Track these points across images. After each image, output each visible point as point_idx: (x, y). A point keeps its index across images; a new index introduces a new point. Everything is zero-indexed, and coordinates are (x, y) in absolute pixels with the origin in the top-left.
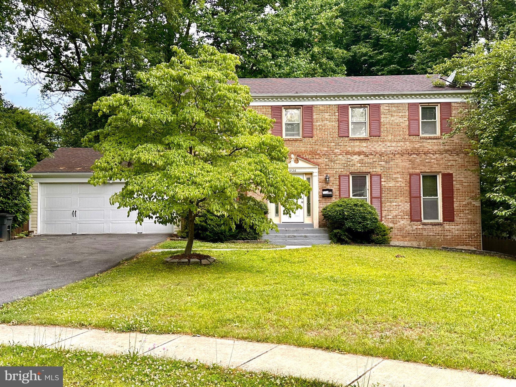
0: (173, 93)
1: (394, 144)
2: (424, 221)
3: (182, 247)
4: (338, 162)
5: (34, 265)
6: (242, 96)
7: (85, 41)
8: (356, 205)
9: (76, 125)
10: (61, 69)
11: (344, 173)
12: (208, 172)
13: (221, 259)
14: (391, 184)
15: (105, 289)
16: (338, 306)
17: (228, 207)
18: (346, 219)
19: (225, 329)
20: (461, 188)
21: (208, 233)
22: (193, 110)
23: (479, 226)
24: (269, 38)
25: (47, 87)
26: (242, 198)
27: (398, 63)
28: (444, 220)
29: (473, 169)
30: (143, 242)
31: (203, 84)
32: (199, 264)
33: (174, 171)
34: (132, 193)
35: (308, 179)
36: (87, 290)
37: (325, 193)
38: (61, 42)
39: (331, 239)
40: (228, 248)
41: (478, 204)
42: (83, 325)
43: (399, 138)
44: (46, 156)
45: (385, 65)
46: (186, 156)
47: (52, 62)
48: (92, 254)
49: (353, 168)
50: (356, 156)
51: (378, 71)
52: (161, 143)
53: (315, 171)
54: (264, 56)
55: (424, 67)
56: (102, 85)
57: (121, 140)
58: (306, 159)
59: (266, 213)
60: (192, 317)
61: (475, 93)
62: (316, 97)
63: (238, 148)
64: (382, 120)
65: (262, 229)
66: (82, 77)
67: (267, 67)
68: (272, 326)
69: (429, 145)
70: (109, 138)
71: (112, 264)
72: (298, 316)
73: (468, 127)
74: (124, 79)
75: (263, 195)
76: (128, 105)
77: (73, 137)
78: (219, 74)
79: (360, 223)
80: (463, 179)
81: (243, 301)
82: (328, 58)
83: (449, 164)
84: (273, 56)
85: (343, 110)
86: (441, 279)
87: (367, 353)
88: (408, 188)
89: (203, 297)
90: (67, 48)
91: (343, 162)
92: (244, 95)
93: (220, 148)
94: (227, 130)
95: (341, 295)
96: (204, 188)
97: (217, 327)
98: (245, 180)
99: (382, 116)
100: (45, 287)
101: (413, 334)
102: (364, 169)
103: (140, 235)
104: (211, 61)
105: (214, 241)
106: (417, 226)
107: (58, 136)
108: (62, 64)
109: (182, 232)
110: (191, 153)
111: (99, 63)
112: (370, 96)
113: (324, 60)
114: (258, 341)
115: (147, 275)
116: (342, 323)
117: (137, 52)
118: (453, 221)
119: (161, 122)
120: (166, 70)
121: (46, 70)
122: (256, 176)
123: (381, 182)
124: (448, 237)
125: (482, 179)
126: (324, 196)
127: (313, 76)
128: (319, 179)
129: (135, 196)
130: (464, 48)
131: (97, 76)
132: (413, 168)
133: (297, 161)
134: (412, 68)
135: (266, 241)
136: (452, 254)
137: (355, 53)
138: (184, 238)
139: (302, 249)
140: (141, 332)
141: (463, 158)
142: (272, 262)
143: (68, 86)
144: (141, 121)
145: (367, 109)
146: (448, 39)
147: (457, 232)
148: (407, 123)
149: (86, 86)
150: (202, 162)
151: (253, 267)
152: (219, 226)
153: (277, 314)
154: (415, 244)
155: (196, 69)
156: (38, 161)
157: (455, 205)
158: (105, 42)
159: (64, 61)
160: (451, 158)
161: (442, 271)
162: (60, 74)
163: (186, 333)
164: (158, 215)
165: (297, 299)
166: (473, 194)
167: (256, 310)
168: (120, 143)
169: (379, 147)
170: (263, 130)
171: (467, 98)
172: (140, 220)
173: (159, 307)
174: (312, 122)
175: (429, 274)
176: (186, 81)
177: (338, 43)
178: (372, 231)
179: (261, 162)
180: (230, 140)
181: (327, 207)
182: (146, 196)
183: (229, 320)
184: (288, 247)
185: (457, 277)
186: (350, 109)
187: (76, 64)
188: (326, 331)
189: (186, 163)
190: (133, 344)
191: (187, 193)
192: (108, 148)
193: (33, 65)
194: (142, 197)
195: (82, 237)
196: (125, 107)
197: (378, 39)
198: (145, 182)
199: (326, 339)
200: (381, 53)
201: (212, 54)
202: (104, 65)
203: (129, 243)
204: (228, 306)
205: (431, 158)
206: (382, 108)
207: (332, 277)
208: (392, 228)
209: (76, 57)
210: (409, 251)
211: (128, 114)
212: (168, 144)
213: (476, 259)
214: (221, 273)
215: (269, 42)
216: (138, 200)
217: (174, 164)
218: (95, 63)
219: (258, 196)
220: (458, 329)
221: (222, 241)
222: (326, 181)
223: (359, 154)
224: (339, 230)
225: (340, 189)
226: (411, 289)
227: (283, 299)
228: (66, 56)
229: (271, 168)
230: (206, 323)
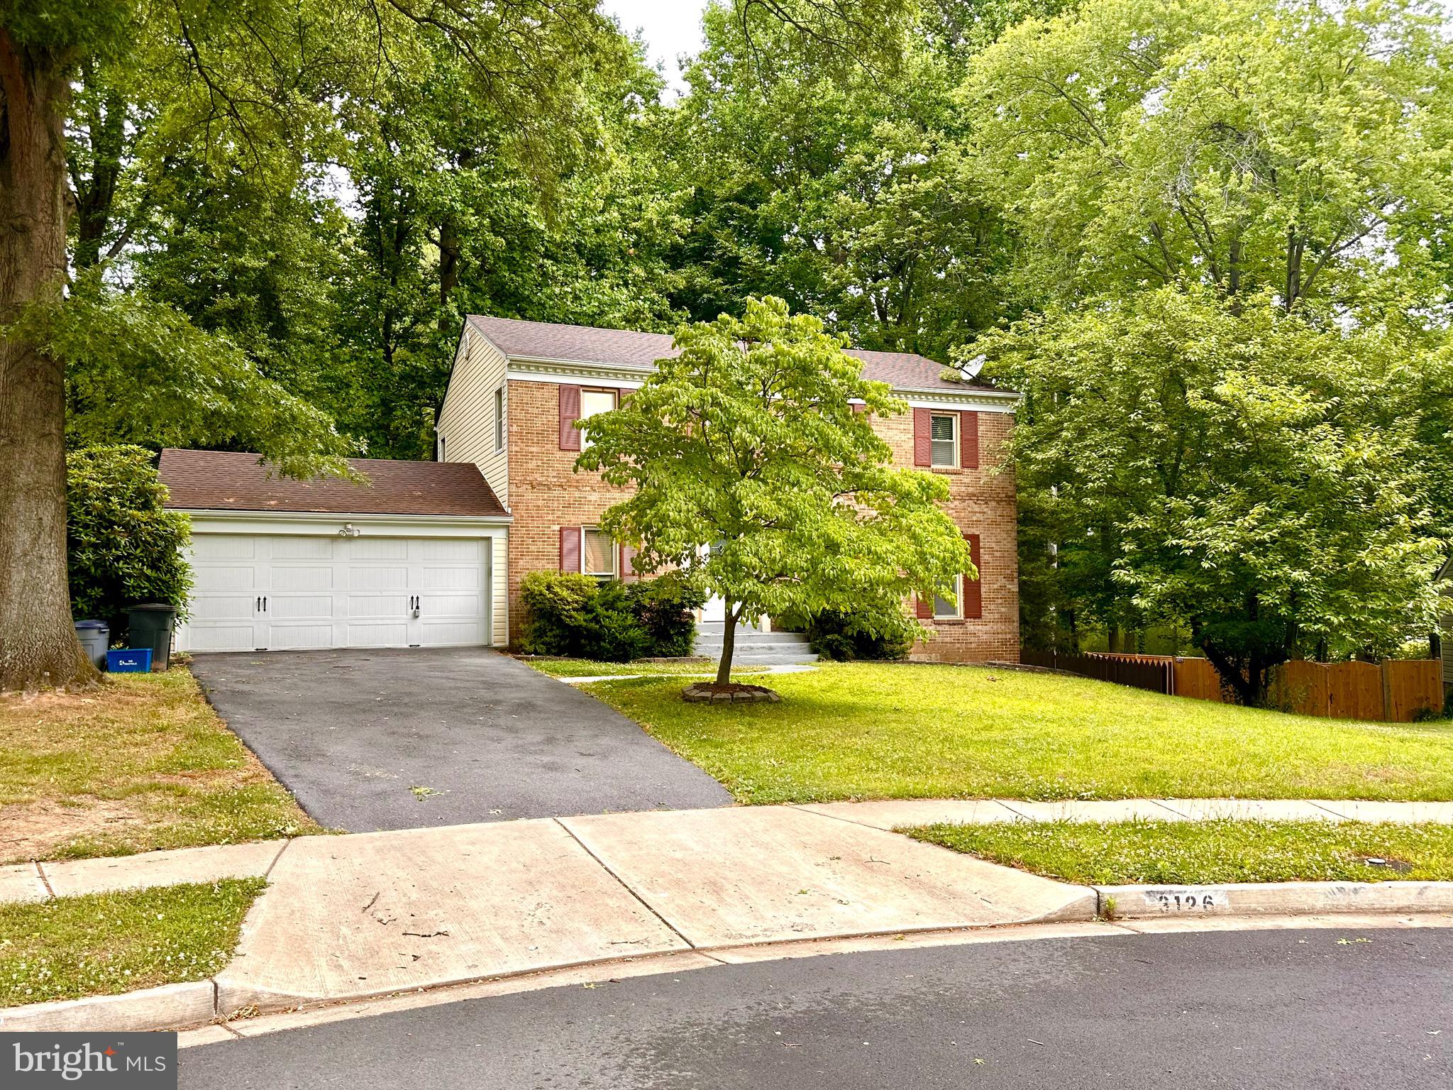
2: (937, 618)
20: (991, 560)
23: (1015, 626)
28: (966, 617)
29: (1009, 528)
39: (814, 651)
41: (1015, 588)
80: (993, 545)
82: (658, 291)
83: (975, 518)
103: (414, 652)
113: (654, 295)
118: (979, 617)
124: (973, 645)
135: (704, 659)
141: (994, 509)
147: (985, 637)
148: (912, 444)
154: (924, 658)
157: (983, 590)
160: (977, 508)
166: (1008, 572)
195: (278, 657)
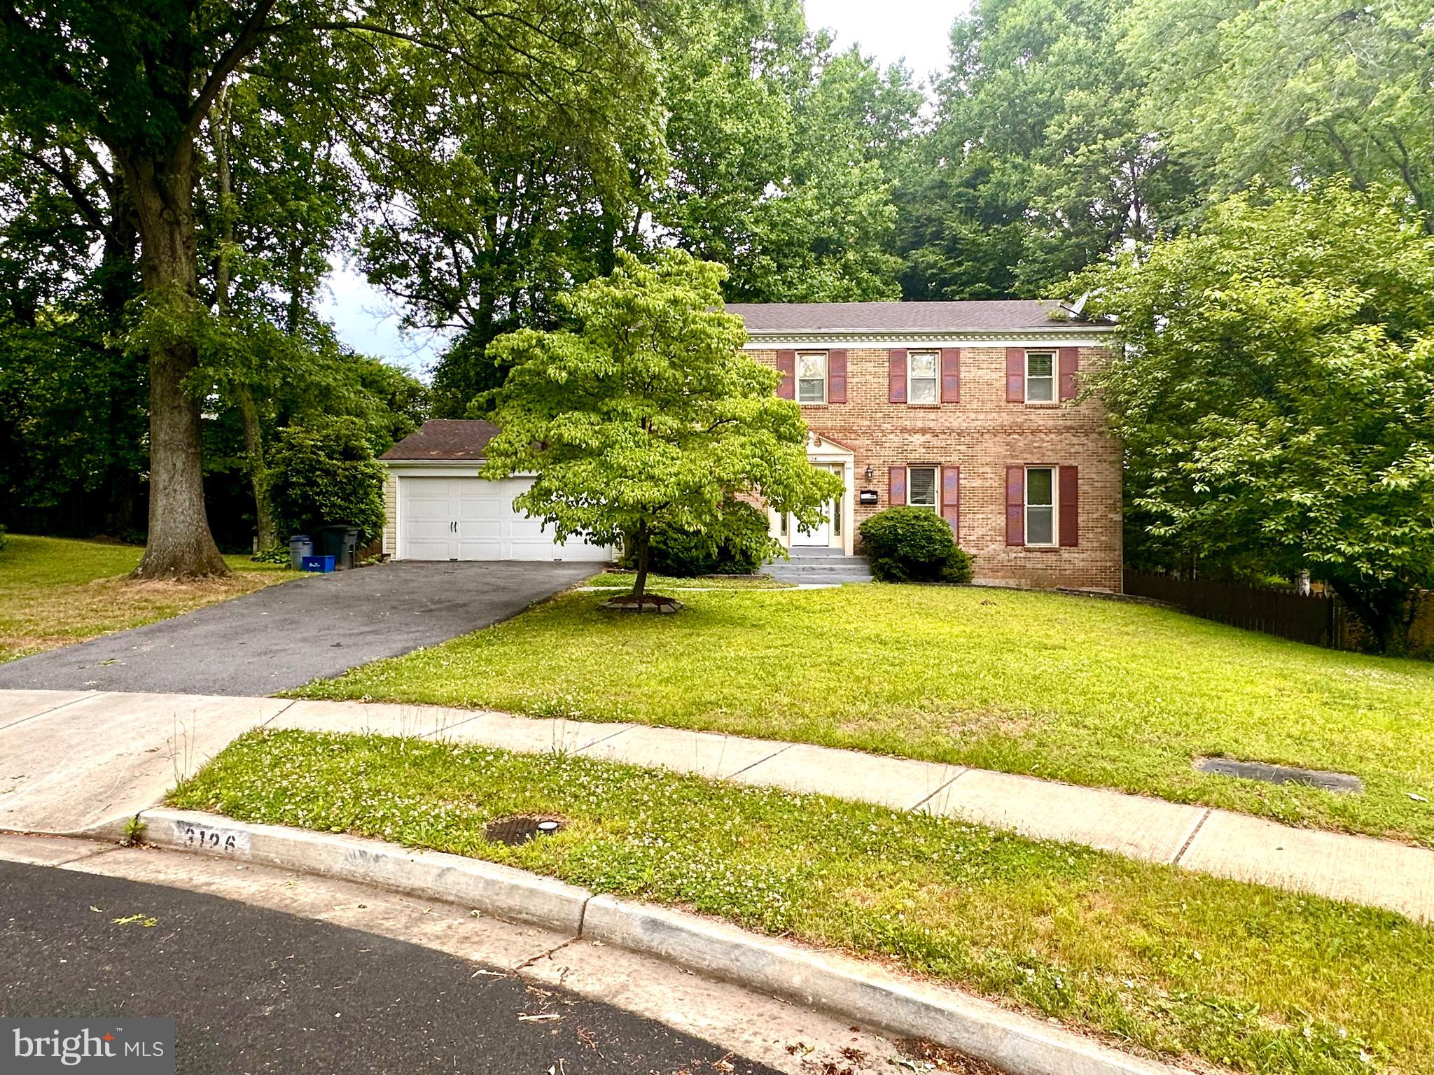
0: (615, 327)
1: (982, 416)
2: (1028, 545)
3: (626, 584)
4: (887, 445)
5: (394, 608)
6: (731, 332)
7: (469, 245)
8: (916, 518)
9: (453, 384)
10: (431, 290)
11: (897, 464)
12: (673, 459)
13: (692, 604)
14: (977, 483)
15: (506, 648)
16: (889, 682)
17: (708, 518)
18: (901, 541)
19: (704, 717)
20: (1090, 490)
21: (669, 562)
22: (649, 356)
23: (1118, 554)
24: (773, 237)
25: (408, 321)
26: (728, 502)
27: (988, 280)
28: (1061, 545)
29: (1113, 458)
30: (563, 574)
31: (666, 313)
32: (658, 612)
33: (617, 457)
34: (548, 492)
35: (838, 473)
36: (479, 650)
37: (865, 496)
38: (430, 247)
39: (873, 573)
40: (703, 587)
41: (1118, 517)
42: (476, 705)
43: (989, 406)
44: (410, 432)
45: (965, 284)
46: (637, 433)
47: (416, 279)
48: (483, 593)
49: (912, 456)
50: (918, 436)
51: (955, 293)
52: (595, 409)
53: (849, 460)
54: (763, 267)
55: (1031, 287)
56: (496, 317)
57: (530, 405)
58: (834, 440)
59: (767, 529)
60: (650, 697)
61: (1119, 333)
62: (853, 335)
63: (722, 419)
64: (962, 376)
65: (762, 555)
66: (464, 304)
67: (769, 285)
68: (783, 713)
69: (1040, 419)
70: (511, 403)
71: (517, 609)
72: (825, 699)
73: (1106, 388)
74: (532, 306)
75: (764, 498)
76: (543, 347)
77: (450, 403)
78: (692, 295)
79: (923, 547)
80: (1094, 476)
81: (733, 674)
82: (870, 271)
83: (1073, 450)
84: (779, 267)
85: (898, 358)
86: (1057, 640)
87: (941, 758)
88: (1003, 490)
89: (666, 667)
90: (439, 257)
91: (896, 445)
92: (735, 331)
93: (693, 419)
94: (705, 390)
95: (893, 665)
96: (667, 486)
97: (691, 714)
98: (734, 473)
99: (963, 369)
100: (411, 644)
101: (1017, 729)
102: (931, 458)
103: (558, 564)
104: (679, 273)
105: (680, 576)
106: (1016, 553)
107: (426, 400)
108: (432, 283)
109: (627, 559)
110: (643, 427)
111: (493, 280)
112: (944, 334)
113: (865, 274)
114: (760, 738)
115: (572, 628)
116: (898, 710)
117: (554, 262)
118: (1076, 545)
119: (597, 376)
120: (605, 289)
121: (408, 292)
122: (753, 466)
123: (959, 479)
124: (1068, 572)
125: (1126, 478)
126: (863, 502)
127: (845, 300)
128: (855, 474)
129: (553, 498)
130: (1102, 256)
131: (488, 301)
132: (1012, 457)
133: (818, 443)
134: (1011, 290)
135: (765, 577)
136: (1073, 600)
137: (916, 263)
138: (630, 569)
139: (826, 590)
140: (568, 718)
141: (1096, 441)
142: (776, 611)
143: (441, 319)
144: (564, 374)
145: (938, 357)
146: (1074, 240)
147: (1081, 564)
148: (1004, 381)
149: (471, 319)
150: (662, 444)
151: (746, 618)
152: (689, 549)
153: (790, 694)
154: (1012, 583)
155: (656, 286)
156: (396, 441)
157: (1080, 519)
158: (502, 246)
159: (436, 279)
160: (1075, 440)
161: (1058, 627)
162: (429, 300)
163: (642, 723)
164: (591, 530)
165: (822, 671)
166: (1111, 502)
167: (755, 687)
168: (529, 410)
169: (955, 420)
170: (764, 390)
171: (1105, 340)
172: (561, 537)
173: (595, 680)
174: (845, 377)
175: (1037, 633)
176: (639, 306)
177: (888, 247)
178: (942, 562)
179: (761, 442)
180: (711, 406)
181: (868, 521)
182: (571, 499)
183: (710, 703)
184: (802, 587)
185: (1082, 637)
186: (909, 356)
187: (455, 283)
188: (871, 723)
189: (637, 444)
190: (558, 736)
191: (638, 493)
192: (509, 418)
193: (386, 284)
194: (564, 499)
195: (466, 565)
196: (538, 351)
197: (955, 240)
198: (570, 475)
199: (872, 736)
200: (960, 264)
201: (681, 262)
202: (501, 283)
203: (541, 575)
204: (707, 680)
205: (1042, 440)
206: (964, 356)
207: (878, 636)
208: (975, 556)
209: (455, 271)
210: (1004, 595)
211: (543, 362)
212: (608, 413)
213: (1114, 608)
214: (693, 627)
215: (772, 243)
216: (557, 503)
217: (617, 446)
218: (485, 280)
219: (756, 501)
220: (1089, 721)
221: (693, 576)
222: (867, 477)
223: (923, 431)
224: (887, 560)
225: (889, 490)
226: (1008, 657)
227: (798, 670)
228: (439, 269)
229: (778, 454)
230: (673, 707)
